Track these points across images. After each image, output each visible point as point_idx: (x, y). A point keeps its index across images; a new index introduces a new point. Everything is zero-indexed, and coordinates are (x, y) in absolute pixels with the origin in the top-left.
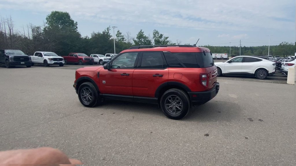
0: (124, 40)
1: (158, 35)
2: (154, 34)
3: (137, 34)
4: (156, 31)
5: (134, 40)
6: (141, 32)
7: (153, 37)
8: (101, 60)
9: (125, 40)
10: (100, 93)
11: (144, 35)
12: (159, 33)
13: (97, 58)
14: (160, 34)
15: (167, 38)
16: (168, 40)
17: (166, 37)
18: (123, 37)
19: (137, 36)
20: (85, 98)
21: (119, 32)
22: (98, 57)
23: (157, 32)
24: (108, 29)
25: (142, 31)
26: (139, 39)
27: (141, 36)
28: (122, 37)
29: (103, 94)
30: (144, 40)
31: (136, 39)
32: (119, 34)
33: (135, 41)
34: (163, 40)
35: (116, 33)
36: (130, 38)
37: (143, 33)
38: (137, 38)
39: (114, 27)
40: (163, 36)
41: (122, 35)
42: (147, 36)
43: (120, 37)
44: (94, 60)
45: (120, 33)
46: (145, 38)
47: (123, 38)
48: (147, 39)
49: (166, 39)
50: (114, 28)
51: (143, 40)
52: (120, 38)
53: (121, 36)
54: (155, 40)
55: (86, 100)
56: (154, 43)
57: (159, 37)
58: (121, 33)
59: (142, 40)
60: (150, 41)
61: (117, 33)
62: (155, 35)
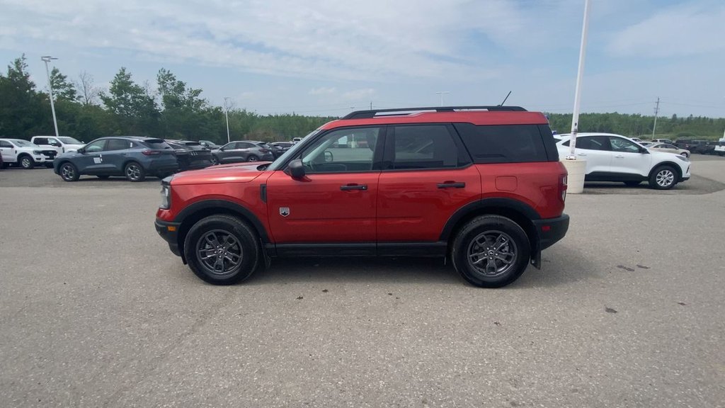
0: (76, 96)
1: (173, 84)
2: (162, 80)
3: (113, 79)
4: (166, 73)
5: (102, 98)
6: (122, 73)
7: (159, 89)
8: (23, 156)
9: (79, 97)
10: (269, 242)
11: (133, 85)
12: (174, 80)
13: (10, 148)
14: (176, 81)
15: (197, 92)
16: (200, 97)
17: (194, 89)
18: (72, 88)
19: (111, 85)
20: (212, 261)
21: (57, 75)
22: (12, 147)
23: (169, 76)
24: (18, 63)
25: (126, 73)
27: (122, 85)
28: (67, 88)
29: (277, 246)
30: (133, 98)
31: (111, 96)
32: (57, 79)
33: (107, 101)
34: (187, 98)
35: (49, 76)
36: (90, 91)
37: (128, 77)
38: (112, 91)
39: (47, 59)
40: (186, 88)
41: (68, 83)
42: (141, 85)
43: (63, 88)
44: (3, 157)
45: (62, 78)
46: (137, 90)
47: (72, 92)
48: (142, 95)
49: (195, 95)
50: (46, 61)
51: (130, 97)
52: (61, 91)
53: (65, 85)
54: (165, 97)
55: (218, 267)
56: (163, 104)
57: (175, 90)
58: (65, 77)
59: (126, 96)
60: (151, 101)
62: (163, 83)
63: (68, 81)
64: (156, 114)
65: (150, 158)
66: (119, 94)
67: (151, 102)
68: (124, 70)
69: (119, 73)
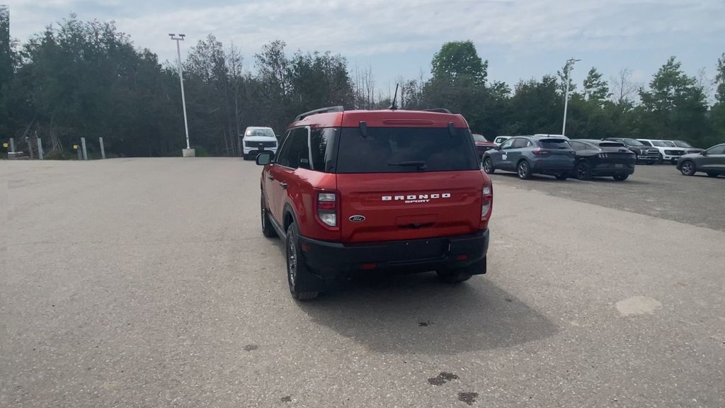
0: (607, 94)
3: (656, 72)
5: (640, 93)
6: (670, 64)
7: (717, 77)
9: (610, 95)
11: (681, 75)
18: (606, 86)
19: (653, 79)
21: (593, 74)
25: (675, 63)
26: (660, 89)
27: (668, 77)
28: (600, 87)
30: (677, 91)
31: (648, 89)
32: (592, 78)
33: (645, 97)
35: (586, 76)
36: (628, 88)
37: (678, 66)
38: (654, 85)
41: (602, 81)
42: (690, 76)
43: (595, 87)
45: (597, 77)
46: (683, 82)
47: (604, 90)
48: (689, 87)
51: (673, 90)
52: (593, 90)
54: (722, 87)
56: (716, 96)
59: (668, 90)
61: (589, 78)
63: (602, 80)
64: (702, 109)
65: (537, 157)
66: (660, 88)
67: (697, 94)
68: (672, 60)
69: (666, 64)
